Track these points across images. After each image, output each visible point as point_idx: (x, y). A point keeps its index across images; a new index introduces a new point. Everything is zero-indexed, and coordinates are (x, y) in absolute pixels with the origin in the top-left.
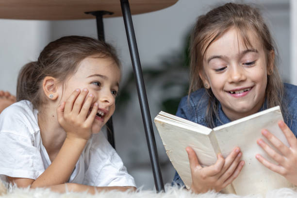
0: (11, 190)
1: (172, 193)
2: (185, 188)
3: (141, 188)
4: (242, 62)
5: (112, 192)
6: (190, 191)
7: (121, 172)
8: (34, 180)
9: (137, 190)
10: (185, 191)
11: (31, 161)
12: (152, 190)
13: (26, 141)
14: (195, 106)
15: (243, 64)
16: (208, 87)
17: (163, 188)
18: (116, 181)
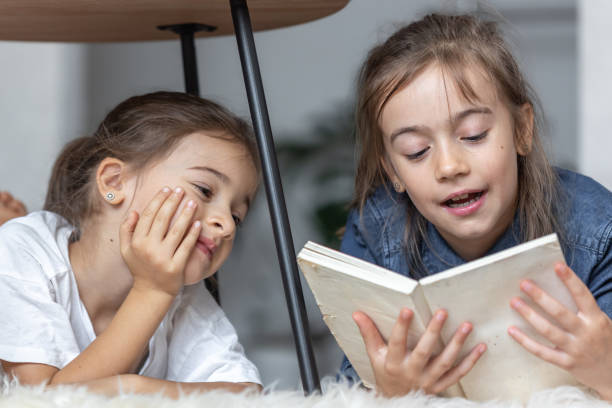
0: (6, 391)
1: (335, 396)
2: (362, 386)
3: (272, 386)
4: (459, 134)
5: (213, 394)
6: (374, 392)
7: (233, 354)
8: (58, 370)
9: (265, 389)
10: (363, 392)
11: (51, 330)
12: (296, 389)
13: (39, 290)
14: (381, 219)
15: (462, 139)
16: (401, 190)
17: (317, 385)
18: (223, 372)
